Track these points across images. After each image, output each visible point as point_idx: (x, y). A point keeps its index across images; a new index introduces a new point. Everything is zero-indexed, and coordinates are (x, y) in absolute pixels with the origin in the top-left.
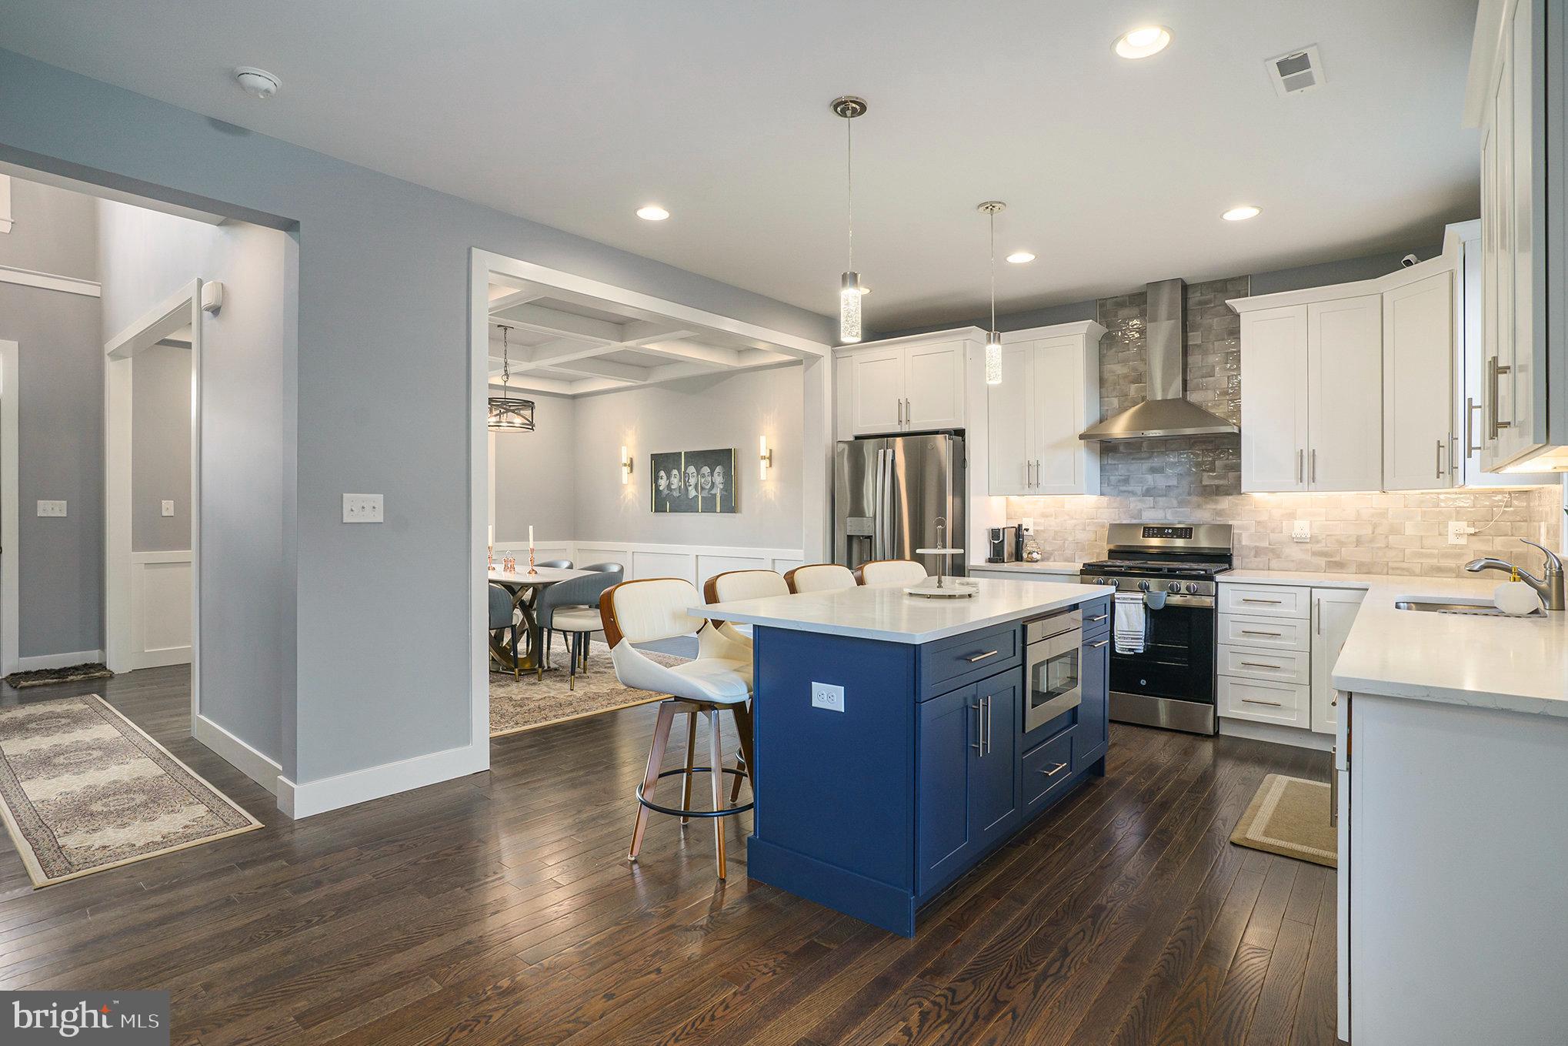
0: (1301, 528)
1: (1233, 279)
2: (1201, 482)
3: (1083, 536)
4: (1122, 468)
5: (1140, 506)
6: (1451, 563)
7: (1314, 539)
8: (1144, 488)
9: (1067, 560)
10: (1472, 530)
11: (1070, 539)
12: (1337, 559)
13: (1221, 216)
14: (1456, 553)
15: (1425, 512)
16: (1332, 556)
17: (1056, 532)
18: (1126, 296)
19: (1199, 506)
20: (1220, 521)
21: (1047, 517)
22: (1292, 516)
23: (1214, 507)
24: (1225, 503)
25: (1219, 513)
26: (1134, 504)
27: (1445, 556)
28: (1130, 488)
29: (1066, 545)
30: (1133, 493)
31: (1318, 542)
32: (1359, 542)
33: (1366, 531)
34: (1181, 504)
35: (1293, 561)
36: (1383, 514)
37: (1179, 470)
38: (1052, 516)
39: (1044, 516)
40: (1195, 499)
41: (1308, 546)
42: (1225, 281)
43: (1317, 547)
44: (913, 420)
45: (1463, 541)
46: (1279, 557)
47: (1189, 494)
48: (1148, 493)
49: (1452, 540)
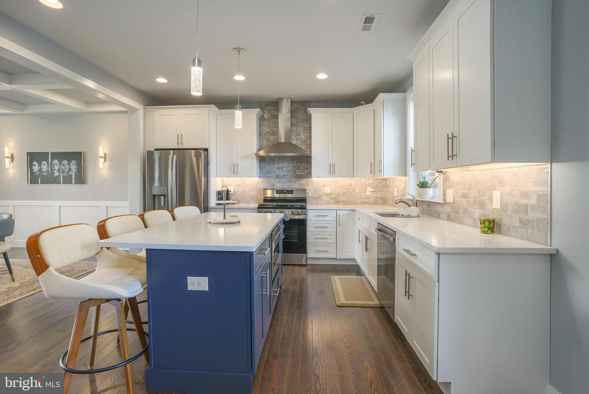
0: (327, 190)
1: (307, 101)
2: (296, 173)
3: (253, 194)
4: (268, 168)
5: (274, 182)
6: (367, 200)
7: (331, 194)
8: (276, 175)
9: (246, 203)
10: (373, 190)
11: (248, 195)
12: (338, 200)
13: (316, 76)
14: (369, 197)
15: (361, 184)
16: (336, 199)
17: (242, 192)
18: (270, 102)
19: (295, 182)
20: (302, 187)
21: (239, 186)
22: (324, 186)
23: (300, 182)
24: (304, 181)
25: (302, 185)
26: (272, 181)
27: (366, 198)
28: (270, 175)
29: (246, 197)
30: (272, 177)
31: (332, 195)
32: (344, 194)
33: (346, 191)
34: (289, 181)
35: (325, 201)
36: (350, 185)
37: (288, 169)
38: (240, 186)
39: (238, 186)
40: (294, 179)
41: (329, 196)
42: (304, 102)
43: (332, 196)
44: (184, 143)
45: (371, 194)
46: (321, 200)
47: (292, 178)
48: (277, 177)
49: (368, 193)
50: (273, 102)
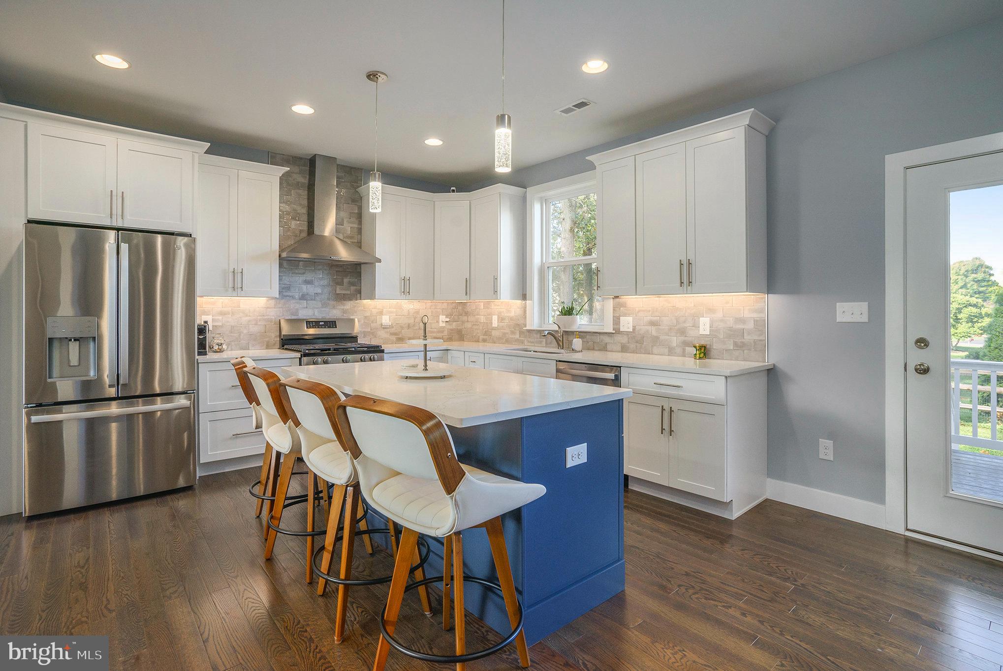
0: (386, 320)
1: (355, 168)
2: (336, 291)
3: (254, 329)
5: (297, 306)
6: (440, 335)
7: (391, 327)
8: (301, 294)
9: (242, 349)
10: (448, 320)
11: (245, 332)
12: (400, 336)
14: (441, 330)
15: (432, 311)
16: (398, 335)
17: (232, 327)
18: (291, 156)
19: (334, 307)
20: (346, 316)
21: (225, 314)
22: (381, 313)
23: (342, 307)
24: (349, 305)
25: (344, 312)
26: (293, 305)
27: (439, 332)
28: (290, 294)
29: (242, 337)
30: (293, 297)
31: (393, 327)
32: (409, 326)
33: (411, 321)
34: (325, 305)
35: (382, 339)
36: (417, 312)
37: (322, 283)
38: (229, 314)
39: (222, 313)
40: (332, 303)
41: (388, 330)
42: (351, 168)
43: (393, 330)
45: (444, 325)
46: (375, 337)
47: (329, 299)
48: (303, 297)
49: (442, 324)
50: (295, 157)
